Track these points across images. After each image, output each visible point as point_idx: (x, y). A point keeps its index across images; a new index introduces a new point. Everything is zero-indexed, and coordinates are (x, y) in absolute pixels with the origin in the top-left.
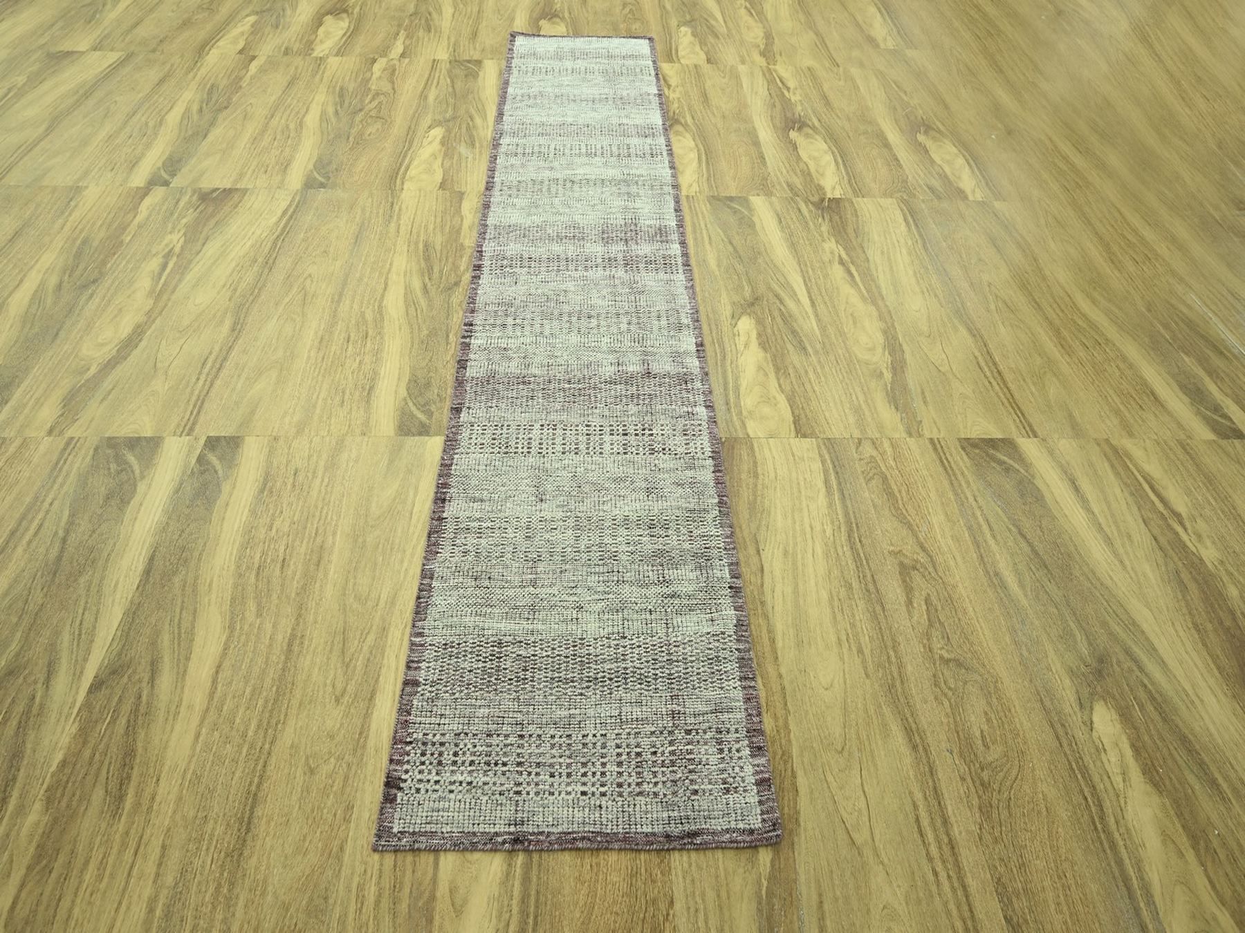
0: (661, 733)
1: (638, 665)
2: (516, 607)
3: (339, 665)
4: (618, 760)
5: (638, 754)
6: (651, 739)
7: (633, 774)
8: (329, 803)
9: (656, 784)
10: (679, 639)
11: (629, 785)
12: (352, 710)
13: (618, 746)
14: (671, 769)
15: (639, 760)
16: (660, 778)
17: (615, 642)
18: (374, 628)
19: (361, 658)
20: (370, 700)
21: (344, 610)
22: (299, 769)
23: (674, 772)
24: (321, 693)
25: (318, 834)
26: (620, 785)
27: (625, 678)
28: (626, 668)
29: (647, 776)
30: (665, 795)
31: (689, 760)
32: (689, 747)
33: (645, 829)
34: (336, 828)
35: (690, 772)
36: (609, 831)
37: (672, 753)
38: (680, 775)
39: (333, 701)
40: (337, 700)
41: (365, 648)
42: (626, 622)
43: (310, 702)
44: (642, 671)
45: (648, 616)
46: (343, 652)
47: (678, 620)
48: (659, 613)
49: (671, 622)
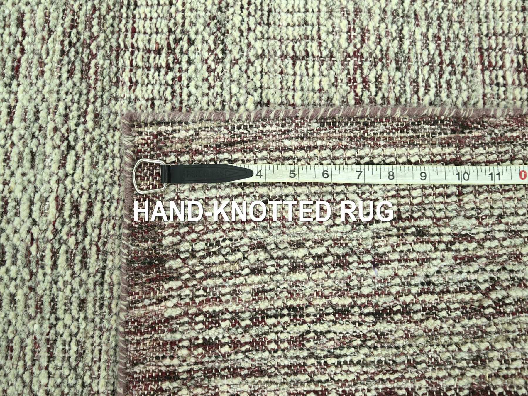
47: (285, 24)
48: (266, 77)
49: (291, 44)
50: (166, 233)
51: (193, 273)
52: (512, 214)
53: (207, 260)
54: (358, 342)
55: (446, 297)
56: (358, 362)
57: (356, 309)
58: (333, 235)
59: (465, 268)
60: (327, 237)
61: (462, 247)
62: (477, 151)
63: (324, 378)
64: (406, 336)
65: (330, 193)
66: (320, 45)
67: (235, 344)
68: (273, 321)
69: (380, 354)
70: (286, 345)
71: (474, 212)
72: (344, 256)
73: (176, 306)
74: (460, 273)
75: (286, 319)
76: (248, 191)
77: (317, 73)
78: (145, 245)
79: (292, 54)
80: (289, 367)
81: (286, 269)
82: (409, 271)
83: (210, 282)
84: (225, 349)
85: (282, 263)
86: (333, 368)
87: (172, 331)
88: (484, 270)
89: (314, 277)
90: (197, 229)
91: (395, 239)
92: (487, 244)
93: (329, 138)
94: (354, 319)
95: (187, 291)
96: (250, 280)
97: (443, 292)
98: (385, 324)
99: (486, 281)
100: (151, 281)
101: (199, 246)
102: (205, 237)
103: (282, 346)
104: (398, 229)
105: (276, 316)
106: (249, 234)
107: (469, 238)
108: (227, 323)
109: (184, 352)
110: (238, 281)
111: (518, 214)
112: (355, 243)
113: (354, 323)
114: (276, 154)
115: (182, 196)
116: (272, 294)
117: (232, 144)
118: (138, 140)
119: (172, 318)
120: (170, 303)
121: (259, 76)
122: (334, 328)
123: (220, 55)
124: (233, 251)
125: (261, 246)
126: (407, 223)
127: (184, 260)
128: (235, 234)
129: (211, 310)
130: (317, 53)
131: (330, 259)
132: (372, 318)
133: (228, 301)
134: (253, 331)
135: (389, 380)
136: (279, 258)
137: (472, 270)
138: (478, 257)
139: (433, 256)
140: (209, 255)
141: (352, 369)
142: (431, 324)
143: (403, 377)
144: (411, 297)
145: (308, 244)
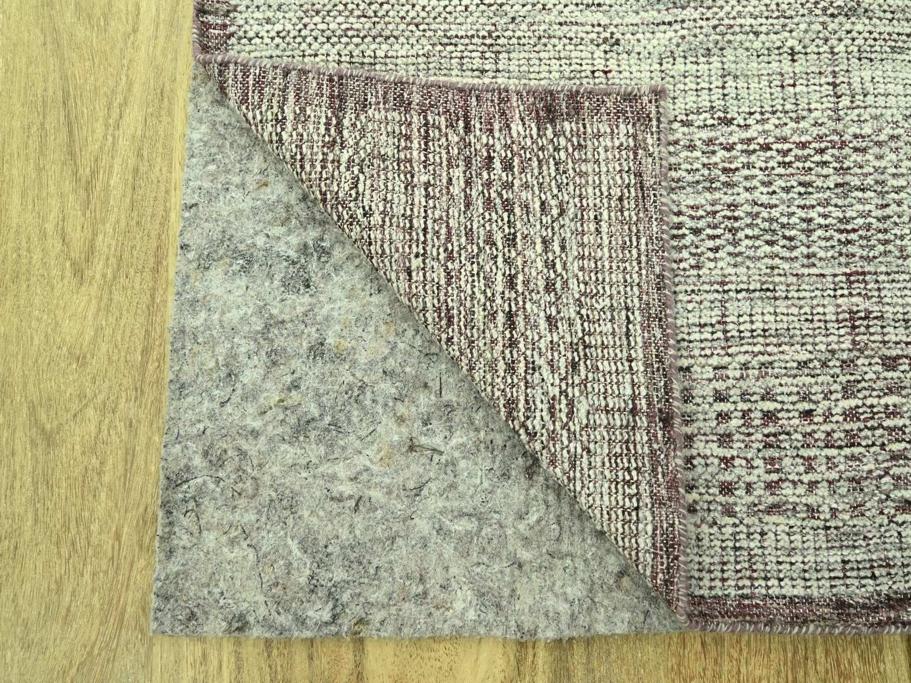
0: (824, 364)
1: (764, 199)
2: (450, 40)
3: (67, 186)
4: (721, 429)
5: (769, 417)
6: (800, 380)
7: (758, 462)
8: (100, 510)
9: (813, 485)
10: (867, 130)
11: (749, 487)
12: (116, 297)
13: (720, 397)
14: (847, 451)
15: (771, 429)
16: (822, 472)
17: (705, 134)
18: (137, 89)
19: (117, 168)
20: (156, 270)
21: (57, 43)
22: (19, 434)
23: (853, 458)
24: (37, 256)
25: (87, 577)
26: (727, 489)
27: (733, 231)
28: (733, 206)
29: (791, 466)
30: (834, 512)
31: (890, 429)
32: (891, 400)
33: (788, 591)
34: (125, 566)
35: (894, 457)
36: (705, 592)
37: (851, 415)
38: (871, 466)
39: (68, 273)
40: (78, 272)
41: (124, 144)
42: (730, 83)
43: (16, 278)
44: (775, 213)
45: (787, 66)
46: (72, 154)
47: (863, 74)
48: (816, 57)
49: (846, 80)
50: (573, 125)
51: (542, 149)
52: (590, 463)
53: (552, 162)
54: (489, 295)
55: (522, 384)
56: (474, 293)
57: (514, 295)
58: (570, 281)
59: (545, 407)
60: (570, 275)
61: (563, 406)
62: (644, 433)
63: (463, 259)
64: (492, 342)
65: (604, 280)
66: (848, 108)
67: (489, 184)
68: (506, 219)
69: (480, 315)
70: (488, 228)
71: (592, 422)
72: (554, 290)
73: (519, 133)
74: (542, 402)
75: (507, 231)
76: (605, 201)
77: (824, 106)
78: (564, 107)
79: (838, 82)
80: (471, 229)
81: (544, 234)
82: (544, 350)
83: (535, 164)
84: (485, 175)
85: (549, 230)
86: (469, 269)
87: (500, 130)
88: (544, 426)
89: (538, 259)
90: (576, 153)
91: (569, 340)
92: (565, 433)
93: (648, 282)
94: (507, 292)
95: (529, 143)
96: (536, 199)
97: (527, 382)
98: (503, 320)
99: (534, 427)
100: (537, 111)
101: (563, 155)
102: (570, 160)
103: (487, 225)
104: (577, 344)
105: (509, 222)
106: (571, 201)
107: (570, 414)
108: (505, 178)
109: (484, 140)
110: (536, 189)
111: (589, 469)
112: (565, 301)
113: (503, 293)
114: (634, 229)
115: (601, 139)
116: (526, 220)
117: (642, 188)
118: (645, 99)
119: (510, 130)
120: (521, 128)
121: (816, 50)
122: (500, 273)
123: (829, 12)
124: (558, 187)
125: (562, 213)
126: (582, 354)
127: (552, 140)
128: (571, 188)
129: (515, 164)
130: (841, 105)
131: (553, 276)
132: (507, 309)
133: (521, 179)
134: (498, 201)
135: (460, 320)
136: (553, 229)
137: (544, 414)
138: (554, 422)
139: (556, 376)
140: (556, 164)
141: (469, 286)
142: (501, 366)
143: (461, 334)
144: (523, 350)
145: (563, 255)
